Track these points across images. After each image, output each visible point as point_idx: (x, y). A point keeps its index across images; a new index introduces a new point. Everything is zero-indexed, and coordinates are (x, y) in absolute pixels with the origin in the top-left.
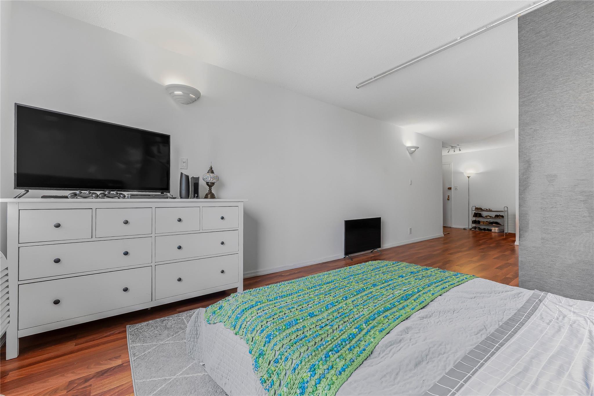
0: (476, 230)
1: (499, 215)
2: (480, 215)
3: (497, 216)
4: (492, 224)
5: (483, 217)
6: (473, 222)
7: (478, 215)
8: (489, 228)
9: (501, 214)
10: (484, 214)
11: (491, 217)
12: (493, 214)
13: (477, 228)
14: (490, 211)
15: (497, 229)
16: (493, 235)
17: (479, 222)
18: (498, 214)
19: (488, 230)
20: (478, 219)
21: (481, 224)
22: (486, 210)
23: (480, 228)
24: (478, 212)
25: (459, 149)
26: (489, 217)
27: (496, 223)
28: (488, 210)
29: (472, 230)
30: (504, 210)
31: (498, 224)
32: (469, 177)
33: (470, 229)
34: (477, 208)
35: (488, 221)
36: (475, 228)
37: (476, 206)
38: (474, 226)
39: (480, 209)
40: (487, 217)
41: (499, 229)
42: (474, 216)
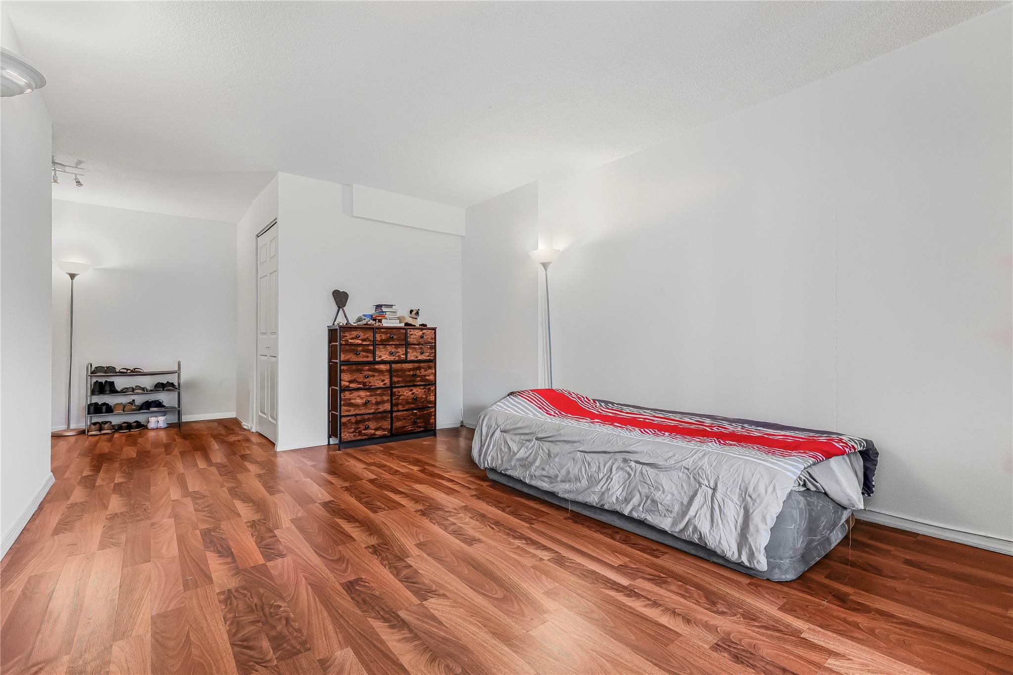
0: (103, 432)
1: (168, 382)
2: (109, 388)
3: (159, 387)
4: (149, 409)
5: (118, 392)
6: (91, 410)
7: (107, 388)
8: (141, 418)
9: (173, 379)
10: (120, 383)
11: (143, 389)
12: (148, 382)
13: (106, 426)
14: (135, 372)
15: (161, 419)
16: (153, 435)
17: (109, 409)
18: (163, 379)
19: (139, 425)
20: (99, 399)
21: (115, 412)
22: (125, 371)
23: (113, 424)
24: (103, 380)
25: (76, 179)
26: (137, 391)
27: (158, 404)
28: (132, 371)
29: (90, 433)
30: (176, 369)
31: (164, 406)
32: (72, 276)
33: (82, 432)
34: (96, 368)
35: (134, 400)
36: (100, 426)
37: (92, 363)
38: (94, 420)
39: (110, 370)
40: (133, 392)
41: (166, 419)
42: (93, 393)
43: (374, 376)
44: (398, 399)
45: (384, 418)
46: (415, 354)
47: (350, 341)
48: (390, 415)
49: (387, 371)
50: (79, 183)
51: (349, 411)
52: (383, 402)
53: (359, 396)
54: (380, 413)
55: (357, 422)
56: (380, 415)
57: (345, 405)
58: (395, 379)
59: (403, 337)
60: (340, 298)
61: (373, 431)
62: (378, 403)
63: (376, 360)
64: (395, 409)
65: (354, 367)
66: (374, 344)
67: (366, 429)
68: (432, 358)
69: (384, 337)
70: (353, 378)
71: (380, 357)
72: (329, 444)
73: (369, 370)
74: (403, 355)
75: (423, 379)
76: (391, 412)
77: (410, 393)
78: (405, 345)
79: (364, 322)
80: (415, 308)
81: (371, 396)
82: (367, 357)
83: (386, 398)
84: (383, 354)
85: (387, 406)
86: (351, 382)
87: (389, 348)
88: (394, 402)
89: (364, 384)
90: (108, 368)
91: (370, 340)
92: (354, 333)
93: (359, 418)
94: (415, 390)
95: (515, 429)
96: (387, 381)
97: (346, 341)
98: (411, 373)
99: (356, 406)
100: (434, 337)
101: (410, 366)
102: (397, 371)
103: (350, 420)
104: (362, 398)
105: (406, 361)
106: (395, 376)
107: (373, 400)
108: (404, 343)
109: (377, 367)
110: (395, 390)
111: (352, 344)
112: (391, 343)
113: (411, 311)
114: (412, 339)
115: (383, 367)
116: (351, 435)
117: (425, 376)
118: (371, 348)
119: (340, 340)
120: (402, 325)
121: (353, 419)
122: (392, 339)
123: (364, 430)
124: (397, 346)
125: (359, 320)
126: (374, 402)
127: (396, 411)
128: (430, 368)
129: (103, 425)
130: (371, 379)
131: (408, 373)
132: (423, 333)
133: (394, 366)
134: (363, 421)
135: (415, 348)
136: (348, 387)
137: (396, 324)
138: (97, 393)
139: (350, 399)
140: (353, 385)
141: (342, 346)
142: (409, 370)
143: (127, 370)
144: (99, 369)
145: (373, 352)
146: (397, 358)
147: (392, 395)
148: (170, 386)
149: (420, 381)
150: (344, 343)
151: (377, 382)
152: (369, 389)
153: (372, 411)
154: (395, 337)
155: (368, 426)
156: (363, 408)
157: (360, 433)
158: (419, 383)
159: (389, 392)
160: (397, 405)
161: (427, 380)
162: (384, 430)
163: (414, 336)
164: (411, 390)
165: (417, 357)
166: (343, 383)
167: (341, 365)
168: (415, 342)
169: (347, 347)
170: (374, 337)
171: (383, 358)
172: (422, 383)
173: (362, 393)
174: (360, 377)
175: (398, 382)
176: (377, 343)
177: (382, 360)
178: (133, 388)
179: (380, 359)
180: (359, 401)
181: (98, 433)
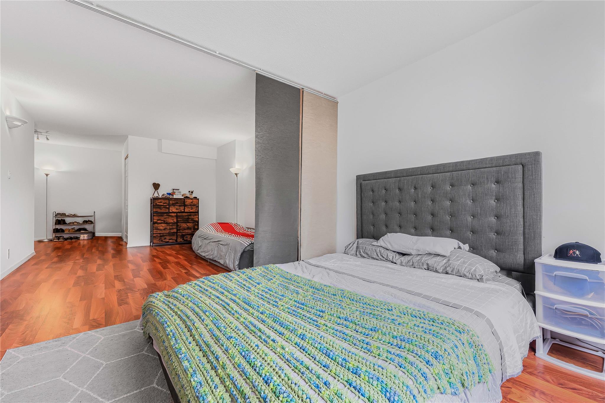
0: (60, 240)
1: (89, 220)
2: (63, 222)
3: (85, 222)
4: (80, 231)
5: (67, 224)
6: (55, 231)
7: (62, 222)
8: (78, 235)
9: (91, 219)
10: (68, 220)
11: (78, 223)
12: (80, 220)
13: (61, 238)
14: (74, 216)
15: (85, 236)
16: (82, 242)
17: (62, 231)
18: (87, 219)
19: (76, 238)
20: (59, 227)
21: (65, 232)
22: (70, 215)
23: (64, 237)
24: (60, 219)
25: (46, 137)
26: (75, 224)
27: (85, 229)
28: (73, 215)
29: (54, 241)
30: (93, 214)
31: (88, 230)
32: (47, 175)
33: (51, 241)
34: (57, 213)
35: (74, 228)
36: (59, 238)
37: (55, 211)
38: (56, 236)
39: (64, 215)
40: (73, 224)
41: (88, 236)
42: (56, 224)
43: (169, 218)
44: (180, 227)
45: (173, 235)
46: (188, 209)
47: (158, 204)
48: (176, 234)
49: (175, 216)
50: (47, 139)
51: (157, 232)
52: (173, 229)
53: (162, 226)
54: (171, 233)
55: (161, 236)
56: (171, 234)
57: (155, 229)
58: (179, 220)
59: (183, 202)
60: (156, 186)
61: (168, 240)
62: (170, 229)
63: (170, 211)
64: (179, 231)
65: (160, 214)
66: (169, 205)
67: (165, 239)
68: (197, 211)
69: (174, 202)
70: (159, 219)
71: (172, 210)
72: (150, 245)
73: (166, 216)
74: (183, 209)
75: (192, 219)
76: (177, 233)
77: (186, 225)
78: (184, 205)
79: (165, 196)
80: (191, 190)
81: (167, 226)
82: (166, 210)
83: (174, 227)
84: (173, 209)
85: (175, 230)
86: (158, 220)
87: (176, 207)
88: (178, 229)
89: (164, 221)
90: (62, 214)
91: (167, 203)
92: (160, 201)
93: (161, 234)
94: (188, 224)
95: (201, 236)
96: (175, 220)
97: (156, 204)
98: (187, 217)
99: (161, 230)
100: (198, 202)
101: (186, 214)
102: (179, 216)
103: (157, 235)
104: (163, 227)
105: (184, 212)
106: (179, 218)
107: (168, 227)
108: (183, 205)
109: (170, 214)
110: (178, 224)
111: (159, 205)
112: (177, 205)
113: (189, 192)
114: (187, 203)
115: (173, 214)
116: (158, 241)
117: (193, 218)
118: (168, 206)
119: (153, 203)
120: (183, 197)
121: (159, 235)
122: (177, 203)
123: (164, 239)
124: (180, 206)
125: (163, 195)
126: (169, 229)
127: (179, 232)
128: (196, 215)
129: (60, 237)
130: (167, 219)
131: (185, 217)
132: (193, 201)
133: (178, 214)
134: (164, 236)
135: (189, 207)
136: (157, 222)
137: (180, 197)
138: (57, 224)
139: (157, 227)
140: (159, 222)
141: (154, 206)
142: (186, 216)
143: (71, 215)
144: (58, 214)
145: (169, 208)
146: (180, 211)
147: (177, 226)
148: (89, 222)
149: (191, 220)
150: (155, 204)
151: (170, 220)
152: (167, 223)
153: (168, 232)
154: (179, 202)
155: (166, 238)
156: (163, 231)
157: (162, 241)
158: (190, 221)
159: (176, 225)
160: (179, 230)
161: (194, 220)
162: (173, 240)
163: (188, 202)
164: (186, 224)
165: (189, 211)
166: (154, 220)
167: (153, 213)
168: (189, 204)
169: (156, 206)
170: (169, 202)
171: (173, 211)
172: (192, 221)
173: (163, 225)
174: (162, 218)
175: (180, 221)
176: (170, 205)
177: (173, 212)
178: (73, 222)
179: (171, 211)
180: (161, 228)
181: (58, 240)
